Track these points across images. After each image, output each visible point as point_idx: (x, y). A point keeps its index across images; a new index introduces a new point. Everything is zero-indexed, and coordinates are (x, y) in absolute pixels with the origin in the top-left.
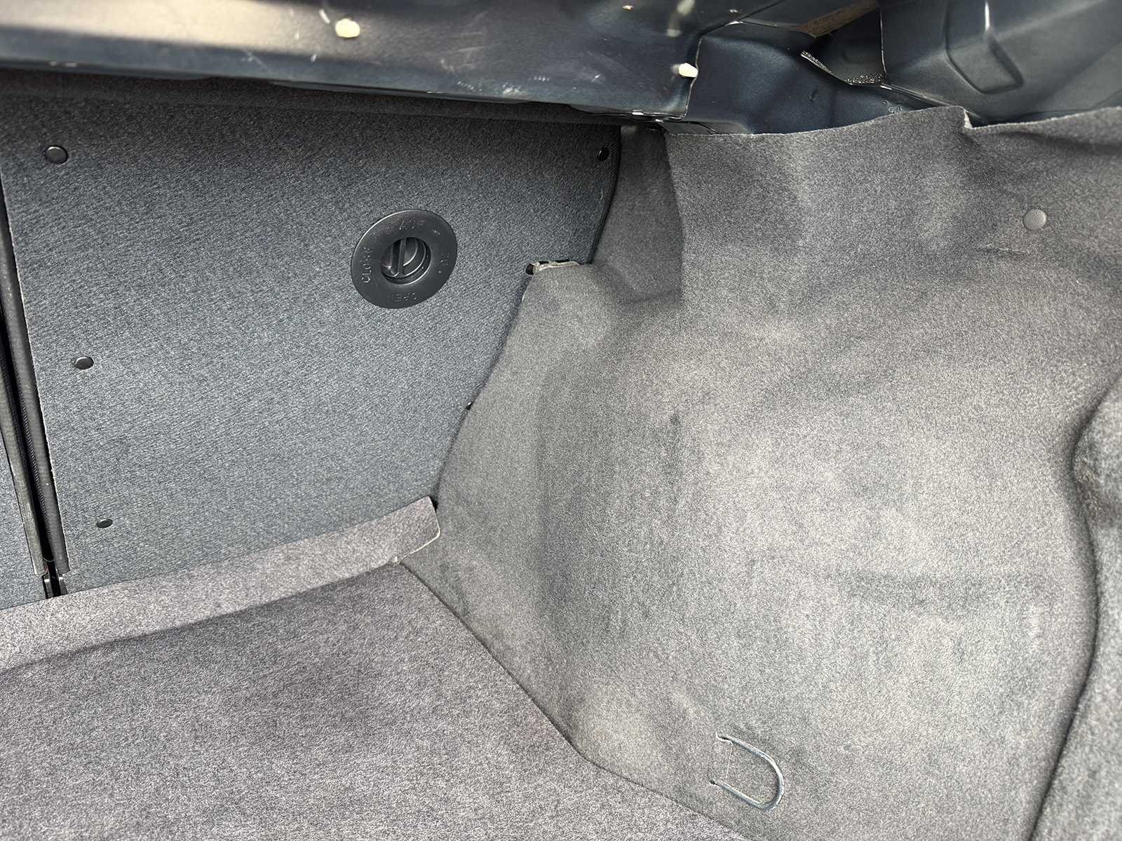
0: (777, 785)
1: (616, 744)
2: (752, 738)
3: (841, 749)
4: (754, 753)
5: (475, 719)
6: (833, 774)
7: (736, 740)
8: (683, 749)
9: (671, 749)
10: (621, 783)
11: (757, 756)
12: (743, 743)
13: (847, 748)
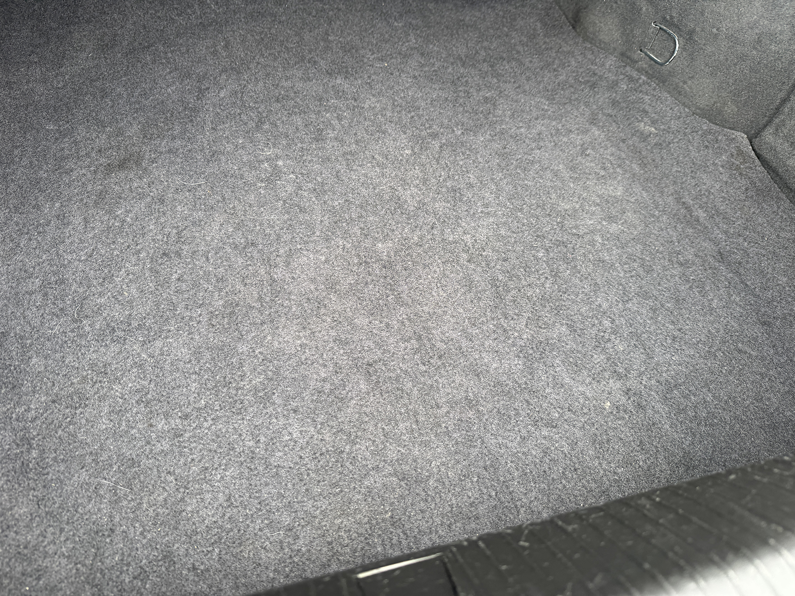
0: (674, 52)
1: (598, 29)
2: (671, 24)
3: (715, 30)
4: (668, 33)
5: (527, 9)
6: (704, 45)
7: (662, 27)
8: (632, 31)
9: (626, 31)
10: (593, 47)
11: (669, 35)
12: (665, 28)
13: (717, 30)
